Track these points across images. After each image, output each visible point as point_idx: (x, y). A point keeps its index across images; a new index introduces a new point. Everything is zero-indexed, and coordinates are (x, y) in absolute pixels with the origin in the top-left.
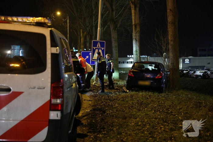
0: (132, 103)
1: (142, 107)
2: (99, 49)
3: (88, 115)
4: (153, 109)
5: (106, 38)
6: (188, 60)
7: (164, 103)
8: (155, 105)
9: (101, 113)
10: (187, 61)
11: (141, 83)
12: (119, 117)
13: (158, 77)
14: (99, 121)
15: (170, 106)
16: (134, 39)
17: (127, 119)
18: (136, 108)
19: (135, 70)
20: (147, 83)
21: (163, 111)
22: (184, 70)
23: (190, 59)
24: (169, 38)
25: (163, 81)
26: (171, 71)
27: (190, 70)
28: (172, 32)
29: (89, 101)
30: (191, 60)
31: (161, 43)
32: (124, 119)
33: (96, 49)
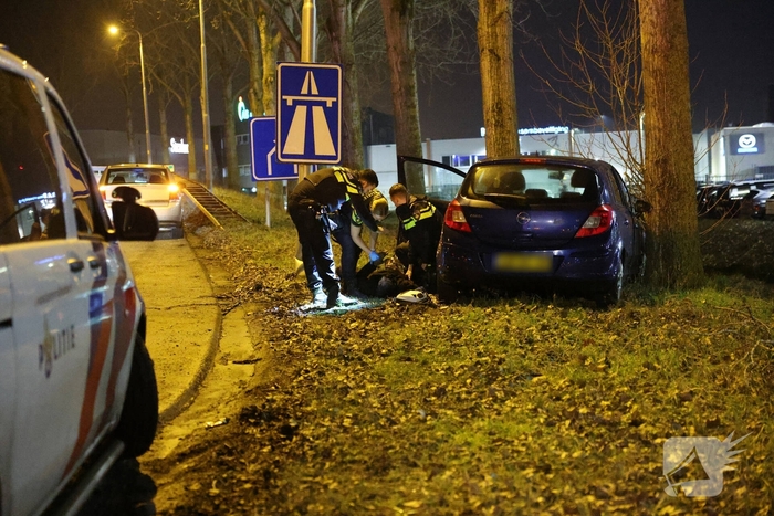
0: (449, 368)
1: (492, 393)
2: (309, 105)
3: (205, 449)
4: (540, 405)
5: (374, 52)
6: (753, 139)
7: (604, 370)
8: (562, 376)
9: (271, 439)
10: (747, 143)
11: (505, 262)
12: (353, 462)
13: (590, 229)
14: (248, 486)
15: (633, 385)
16: (486, 51)
17: (393, 474)
18: (459, 399)
19: (475, 202)
20: (535, 262)
21: (592, 414)
22: (734, 186)
23: (759, 136)
24: (643, 41)
25: (614, 247)
26: (657, 198)
27: (760, 186)
28: (657, 10)
29: (246, 362)
30: (766, 140)
31: (607, 63)
32: (376, 474)
33: (296, 103)
